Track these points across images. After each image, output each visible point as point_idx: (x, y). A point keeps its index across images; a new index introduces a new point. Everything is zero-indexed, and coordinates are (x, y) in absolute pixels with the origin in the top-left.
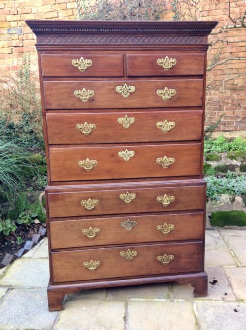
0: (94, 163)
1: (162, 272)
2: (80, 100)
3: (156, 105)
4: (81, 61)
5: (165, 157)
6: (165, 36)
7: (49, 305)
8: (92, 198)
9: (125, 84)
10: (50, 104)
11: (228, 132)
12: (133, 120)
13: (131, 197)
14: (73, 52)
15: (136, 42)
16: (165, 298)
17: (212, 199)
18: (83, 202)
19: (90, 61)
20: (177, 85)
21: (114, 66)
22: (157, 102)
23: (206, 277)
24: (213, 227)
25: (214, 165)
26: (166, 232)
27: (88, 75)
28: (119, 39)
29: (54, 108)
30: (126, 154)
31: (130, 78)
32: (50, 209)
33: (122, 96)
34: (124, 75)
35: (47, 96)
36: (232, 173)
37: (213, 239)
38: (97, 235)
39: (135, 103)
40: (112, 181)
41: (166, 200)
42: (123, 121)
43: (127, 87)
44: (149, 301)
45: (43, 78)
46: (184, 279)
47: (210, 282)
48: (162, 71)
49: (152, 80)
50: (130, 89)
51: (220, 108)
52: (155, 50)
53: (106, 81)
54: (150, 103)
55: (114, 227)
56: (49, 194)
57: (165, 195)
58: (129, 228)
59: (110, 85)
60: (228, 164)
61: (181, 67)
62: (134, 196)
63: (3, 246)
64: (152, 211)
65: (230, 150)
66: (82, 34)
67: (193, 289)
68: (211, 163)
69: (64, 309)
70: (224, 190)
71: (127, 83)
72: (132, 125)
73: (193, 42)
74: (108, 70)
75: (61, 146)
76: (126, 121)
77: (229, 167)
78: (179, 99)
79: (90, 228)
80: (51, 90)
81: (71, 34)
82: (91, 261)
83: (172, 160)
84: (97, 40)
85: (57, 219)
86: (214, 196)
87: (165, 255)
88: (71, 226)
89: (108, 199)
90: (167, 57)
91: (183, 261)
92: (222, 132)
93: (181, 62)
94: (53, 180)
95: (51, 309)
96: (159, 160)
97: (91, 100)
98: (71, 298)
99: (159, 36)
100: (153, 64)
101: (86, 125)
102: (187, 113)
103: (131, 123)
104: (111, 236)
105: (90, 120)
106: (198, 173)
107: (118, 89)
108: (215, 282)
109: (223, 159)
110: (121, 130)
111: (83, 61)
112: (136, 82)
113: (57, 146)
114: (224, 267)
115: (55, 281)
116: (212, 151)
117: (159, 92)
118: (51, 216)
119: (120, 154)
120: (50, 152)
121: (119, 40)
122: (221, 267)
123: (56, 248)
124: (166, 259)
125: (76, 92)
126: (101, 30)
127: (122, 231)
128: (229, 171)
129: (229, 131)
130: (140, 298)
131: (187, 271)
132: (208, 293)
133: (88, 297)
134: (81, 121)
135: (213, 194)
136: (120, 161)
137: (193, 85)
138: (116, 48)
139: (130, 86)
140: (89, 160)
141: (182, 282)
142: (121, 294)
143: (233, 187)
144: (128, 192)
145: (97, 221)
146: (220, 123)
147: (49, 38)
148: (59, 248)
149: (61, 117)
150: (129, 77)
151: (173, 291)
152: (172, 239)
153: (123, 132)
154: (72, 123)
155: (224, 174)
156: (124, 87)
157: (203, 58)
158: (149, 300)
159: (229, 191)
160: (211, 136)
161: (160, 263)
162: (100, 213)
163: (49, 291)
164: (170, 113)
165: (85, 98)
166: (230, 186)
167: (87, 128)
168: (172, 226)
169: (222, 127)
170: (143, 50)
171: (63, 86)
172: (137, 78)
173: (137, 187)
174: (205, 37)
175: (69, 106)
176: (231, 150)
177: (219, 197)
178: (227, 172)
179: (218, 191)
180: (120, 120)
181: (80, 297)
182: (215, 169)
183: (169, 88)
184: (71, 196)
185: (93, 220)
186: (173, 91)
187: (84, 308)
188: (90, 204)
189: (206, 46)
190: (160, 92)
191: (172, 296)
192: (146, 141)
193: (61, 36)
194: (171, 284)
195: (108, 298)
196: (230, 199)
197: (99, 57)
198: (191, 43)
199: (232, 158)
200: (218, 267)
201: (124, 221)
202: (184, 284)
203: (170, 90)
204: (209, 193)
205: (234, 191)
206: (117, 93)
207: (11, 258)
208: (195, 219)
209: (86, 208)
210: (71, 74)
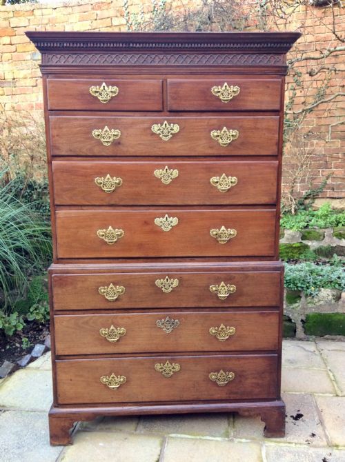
0: (119, 233)
1: (216, 397)
2: (100, 143)
3: (210, 152)
4: (102, 88)
5: (223, 228)
6: (224, 54)
7: (51, 437)
8: (115, 284)
9: (166, 122)
10: (58, 148)
11: (338, 200)
12: (175, 173)
13: (172, 284)
14: (92, 76)
15: (181, 62)
16: (221, 436)
17: (307, 296)
18: (102, 289)
19: (115, 89)
20: (240, 124)
21: (150, 96)
22: (210, 147)
23: (283, 407)
24: (308, 336)
25: (314, 246)
26: (223, 337)
27: (113, 109)
28: (157, 58)
29: (63, 153)
30: (166, 222)
31: (172, 114)
32: (55, 297)
33: (161, 139)
34: (163, 108)
35: (53, 136)
36: (340, 258)
37: (305, 353)
38: (122, 337)
39: (179, 148)
40: (145, 260)
41: (223, 290)
42: (161, 174)
43: (167, 125)
44: (197, 439)
45: (49, 111)
46: (248, 410)
47: (292, 416)
48: (218, 103)
49: (204, 117)
50: (172, 129)
51: (326, 165)
52: (208, 74)
53: (138, 117)
54: (202, 149)
55: (146, 327)
56: (53, 275)
57: (222, 283)
58: (168, 330)
59: (143, 122)
60: (334, 245)
61: (246, 98)
62: (176, 282)
63: (3, 350)
64: (202, 305)
65: (337, 225)
66: (104, 50)
67: (263, 424)
68: (309, 243)
69: (72, 444)
70: (325, 283)
71: (167, 120)
72: (174, 181)
73: (265, 63)
74: (141, 101)
75: (72, 208)
76: (166, 174)
77: (337, 249)
78: (242, 144)
79: (112, 327)
80: (60, 128)
81: (89, 50)
82: (113, 375)
83: (233, 232)
84: (126, 59)
85: (65, 312)
86: (309, 291)
87: (222, 371)
88: (83, 323)
89: (139, 286)
90: (226, 84)
91: (249, 382)
92: (328, 200)
93: (247, 91)
94: (60, 256)
95: (53, 442)
96: (213, 232)
97: (117, 143)
98: (86, 427)
99: (215, 54)
100: (206, 93)
101: (108, 179)
102: (255, 165)
103: (173, 177)
104: (141, 341)
105: (115, 172)
106: (271, 253)
107: (155, 128)
108: (299, 416)
109: (326, 238)
110: (159, 187)
111: (106, 88)
112: (182, 119)
113: (68, 208)
114: (316, 394)
115: (60, 402)
116: (312, 226)
117: (214, 133)
118: (56, 307)
119: (158, 221)
120: (58, 216)
121: (157, 60)
122: (311, 394)
123: (63, 354)
124: (222, 378)
125: (96, 132)
126: (131, 45)
127: (158, 334)
128: (335, 255)
129: (338, 198)
130: (185, 434)
131: (254, 397)
132: (286, 432)
133: (109, 429)
134: (101, 173)
135: (308, 288)
136: (157, 231)
137: (264, 125)
138: (153, 71)
139: (172, 125)
140: (112, 229)
141: (246, 414)
142: (158, 426)
143: (339, 278)
144: (167, 277)
145: (122, 318)
146: (326, 186)
147: (59, 56)
148: (66, 354)
149: (73, 167)
150: (170, 111)
151: (234, 427)
152: (232, 348)
153: (162, 189)
154: (88, 176)
155: (327, 260)
156: (164, 125)
157: (279, 86)
158: (198, 437)
159: (333, 284)
160: (313, 205)
161: (215, 383)
162: (126, 306)
163: (51, 415)
164: (231, 165)
165: (108, 140)
166: (334, 277)
167: (109, 182)
168: (232, 330)
169: (329, 193)
170: (192, 74)
171: (78, 122)
172: (183, 114)
173: (181, 270)
174: (282, 55)
175: (85, 152)
176: (340, 225)
177: (317, 293)
178: (332, 256)
179: (315, 283)
180: (157, 173)
181: (98, 427)
182: (315, 251)
183: (229, 128)
184: (86, 279)
185: (117, 316)
186: (235, 132)
187: (101, 444)
188: (112, 292)
189: (283, 69)
190: (216, 134)
191: (232, 434)
192: (195, 203)
193: (76, 54)
194: (232, 415)
195: (138, 432)
196: (333, 296)
197: (128, 83)
198: (262, 64)
199: (340, 236)
200: (306, 394)
201: (161, 319)
202: (249, 417)
203: (231, 130)
204: (303, 286)
205: (340, 285)
206: (153, 134)
207: (11, 367)
208: (267, 319)
209: (107, 298)
210: (88, 107)
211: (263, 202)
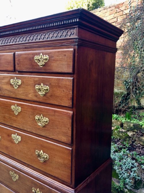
3: (35, 99)
5: (42, 152)
12: (20, 109)
20: (50, 82)
21: (9, 62)
30: (16, 138)
31: (19, 73)
33: (14, 88)
34: (14, 69)
39: (21, 94)
48: (38, 67)
49: (32, 76)
50: (18, 82)
52: (33, 48)
54: (31, 97)
57: (38, 190)
61: (52, 64)
62: (17, 177)
71: (16, 77)
72: (19, 114)
74: (6, 65)
76: (16, 109)
90: (41, 54)
93: (52, 59)
96: (37, 152)
100: (32, 61)
103: (18, 111)
106: (69, 181)
107: (11, 81)
112: (22, 77)
119: (13, 136)
121: (12, 41)
138: (10, 48)
139: (18, 80)
144: (14, 172)
153: (14, 117)
156: (15, 80)
157: (72, 54)
164: (45, 109)
172: (23, 73)
173: (20, 170)
174: (75, 29)
180: (12, 107)
189: (75, 40)
197: (1, 56)
198: (62, 38)
203: (45, 86)
206: (11, 84)
211: (63, 141)
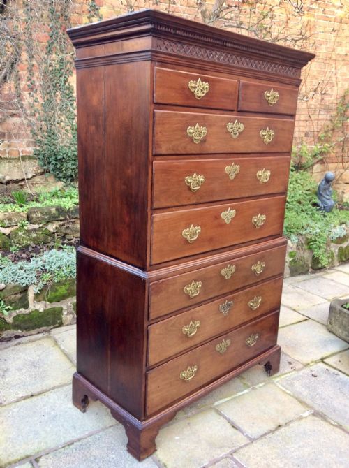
0: (199, 231)
1: (248, 357)
2: (191, 140)
3: (259, 149)
4: (198, 83)
5: (259, 215)
6: (273, 63)
7: (141, 452)
8: (196, 280)
9: (236, 121)
10: (160, 147)
12: (238, 168)
13: (231, 270)
14: (191, 69)
15: (250, 66)
16: (245, 389)
18: (186, 288)
19: (207, 85)
20: (276, 125)
21: (229, 95)
22: (259, 145)
23: (280, 349)
26: (256, 307)
27: (204, 106)
28: (236, 59)
29: (164, 152)
30: (228, 215)
31: (240, 113)
32: (151, 306)
33: (231, 137)
35: (157, 133)
38: (198, 330)
39: (242, 145)
40: (211, 253)
41: (259, 268)
42: (229, 170)
43: (237, 124)
45: (154, 104)
48: (268, 106)
49: (258, 117)
50: (239, 128)
53: (218, 115)
54: (254, 147)
55: (213, 315)
56: (151, 284)
57: (259, 262)
58: (226, 312)
59: (222, 120)
61: (281, 103)
62: (234, 269)
64: (246, 284)
66: (202, 44)
69: (156, 450)
71: (237, 119)
72: (237, 176)
74: (223, 100)
75: (165, 209)
76: (232, 170)
78: (276, 142)
79: (191, 323)
80: (163, 124)
82: (189, 368)
83: (264, 217)
84: (216, 56)
85: (157, 320)
87: (252, 335)
88: (172, 326)
89: (211, 278)
90: (272, 90)
91: (264, 338)
93: (282, 97)
94: (153, 263)
95: (142, 458)
96: (254, 219)
97: (203, 141)
99: (268, 62)
100: (261, 96)
101: (195, 177)
103: (236, 172)
104: (209, 329)
105: (200, 170)
107: (229, 126)
110: (227, 182)
111: (201, 83)
112: (245, 119)
113: (161, 211)
115: (148, 414)
117: (262, 133)
118: (151, 316)
119: (223, 215)
120: (154, 220)
121: (236, 61)
123: (154, 363)
124: (252, 340)
125: (189, 130)
126: (225, 43)
127: (220, 318)
131: (266, 348)
134: (190, 171)
136: (222, 225)
137: (287, 127)
139: (240, 124)
140: (193, 227)
144: (229, 265)
145: (198, 312)
147: (166, 43)
148: (157, 362)
149: (170, 167)
150: (240, 111)
152: (259, 313)
153: (229, 184)
154: (181, 175)
156: (235, 124)
161: (247, 347)
164: (268, 160)
165: (198, 138)
167: (196, 181)
168: (261, 299)
170: (254, 77)
172: (246, 114)
173: (236, 257)
174: (299, 70)
175: (180, 150)
180: (227, 169)
183: (270, 128)
184: (175, 281)
187: (177, 438)
188: (193, 289)
189: (299, 82)
191: (249, 383)
192: (247, 195)
193: (180, 43)
197: (216, 81)
198: (290, 75)
201: (222, 304)
203: (271, 131)
206: (228, 132)
208: (277, 284)
210: (186, 103)
211: (281, 191)
